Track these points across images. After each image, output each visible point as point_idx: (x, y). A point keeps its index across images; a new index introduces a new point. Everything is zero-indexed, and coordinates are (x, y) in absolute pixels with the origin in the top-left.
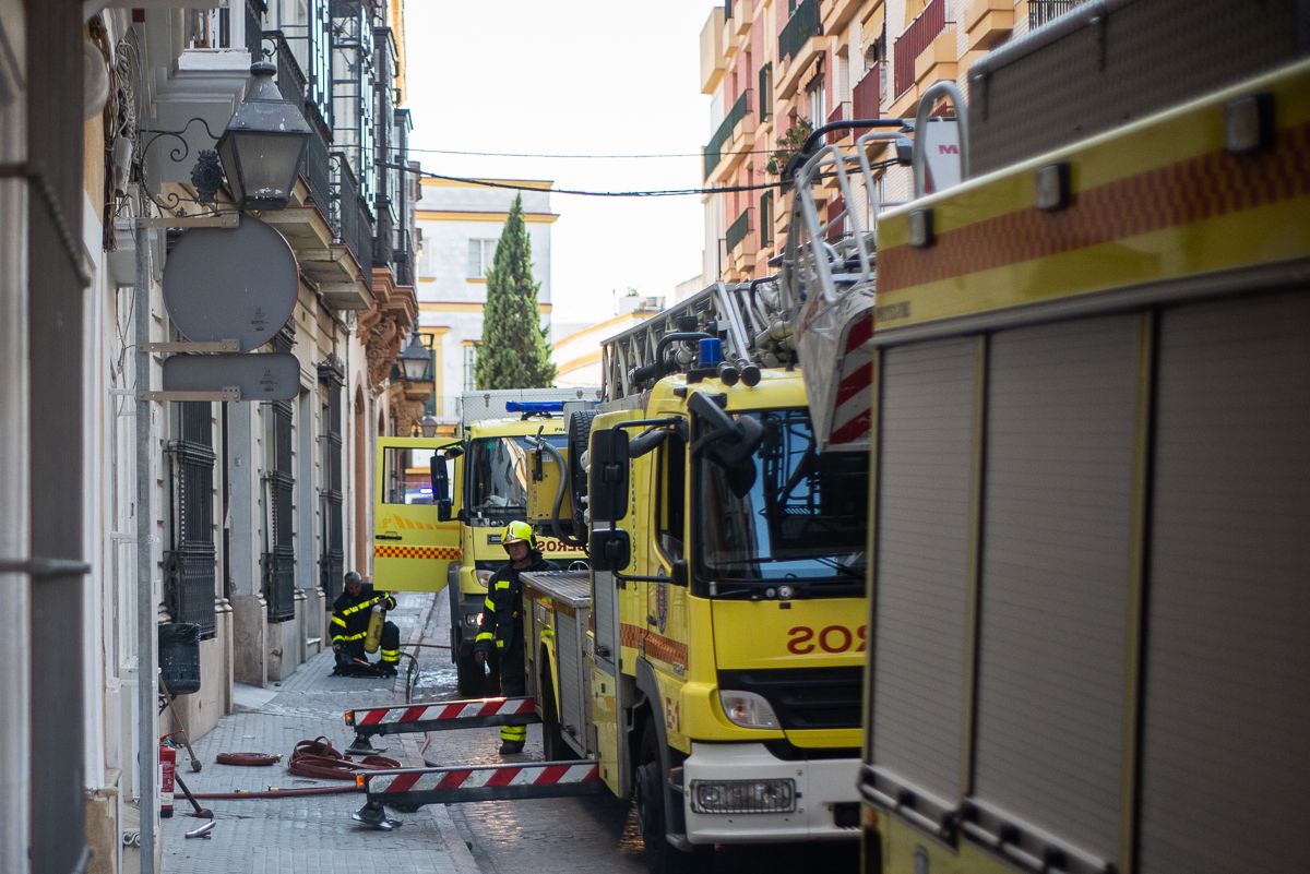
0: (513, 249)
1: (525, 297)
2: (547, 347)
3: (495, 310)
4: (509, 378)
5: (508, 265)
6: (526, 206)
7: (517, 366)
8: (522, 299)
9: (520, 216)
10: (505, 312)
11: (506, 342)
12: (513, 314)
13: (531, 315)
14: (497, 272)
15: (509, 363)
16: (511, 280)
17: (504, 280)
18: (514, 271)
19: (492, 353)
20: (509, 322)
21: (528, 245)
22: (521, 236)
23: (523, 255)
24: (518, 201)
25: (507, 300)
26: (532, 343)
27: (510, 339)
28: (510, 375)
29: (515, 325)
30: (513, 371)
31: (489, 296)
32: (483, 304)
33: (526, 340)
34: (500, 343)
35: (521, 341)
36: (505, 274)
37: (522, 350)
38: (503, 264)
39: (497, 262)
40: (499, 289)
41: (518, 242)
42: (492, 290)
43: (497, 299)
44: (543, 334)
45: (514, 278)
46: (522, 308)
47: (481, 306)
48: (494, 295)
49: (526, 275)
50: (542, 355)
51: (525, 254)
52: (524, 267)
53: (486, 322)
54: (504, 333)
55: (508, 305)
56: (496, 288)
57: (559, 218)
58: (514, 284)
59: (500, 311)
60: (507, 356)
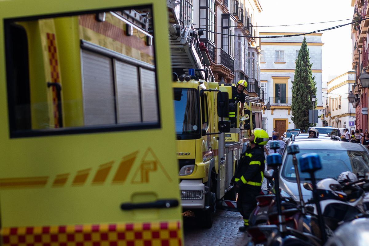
0: (303, 54)
1: (307, 68)
2: (314, 83)
3: (298, 71)
4: (302, 92)
5: (302, 58)
6: (307, 41)
7: (304, 88)
8: (306, 68)
9: (306, 44)
10: (301, 72)
11: (301, 81)
12: (303, 73)
13: (309, 73)
14: (298, 61)
15: (302, 87)
16: (302, 63)
17: (301, 63)
18: (303, 60)
19: (297, 84)
20: (302, 75)
21: (308, 52)
22: (306, 50)
23: (306, 55)
24: (305, 39)
25: (301, 69)
26: (309, 82)
27: (302, 80)
28: (302, 91)
29: (304, 76)
30: (303, 90)
31: (296, 67)
32: (295, 70)
33: (307, 81)
34: (299, 81)
35: (306, 81)
36: (301, 61)
37: (306, 84)
38: (300, 58)
39: (299, 57)
40: (299, 65)
41: (305, 51)
42: (297, 66)
43: (298, 68)
44: (313, 79)
45: (304, 62)
46: (306, 71)
47: (294, 71)
48: (298, 67)
49: (307, 61)
50: (312, 85)
51: (307, 55)
52: (307, 59)
53: (295, 75)
54: (300, 79)
55: (301, 70)
56: (298, 65)
57: (324, 44)
58: (303, 64)
59: (299, 72)
60: (301, 85)
